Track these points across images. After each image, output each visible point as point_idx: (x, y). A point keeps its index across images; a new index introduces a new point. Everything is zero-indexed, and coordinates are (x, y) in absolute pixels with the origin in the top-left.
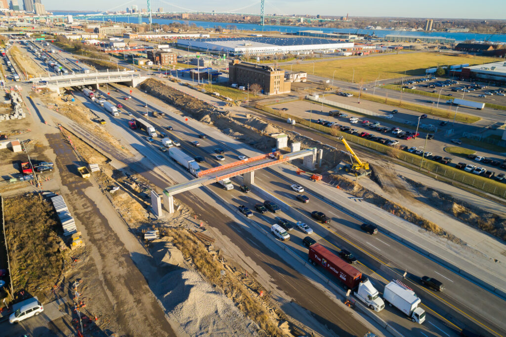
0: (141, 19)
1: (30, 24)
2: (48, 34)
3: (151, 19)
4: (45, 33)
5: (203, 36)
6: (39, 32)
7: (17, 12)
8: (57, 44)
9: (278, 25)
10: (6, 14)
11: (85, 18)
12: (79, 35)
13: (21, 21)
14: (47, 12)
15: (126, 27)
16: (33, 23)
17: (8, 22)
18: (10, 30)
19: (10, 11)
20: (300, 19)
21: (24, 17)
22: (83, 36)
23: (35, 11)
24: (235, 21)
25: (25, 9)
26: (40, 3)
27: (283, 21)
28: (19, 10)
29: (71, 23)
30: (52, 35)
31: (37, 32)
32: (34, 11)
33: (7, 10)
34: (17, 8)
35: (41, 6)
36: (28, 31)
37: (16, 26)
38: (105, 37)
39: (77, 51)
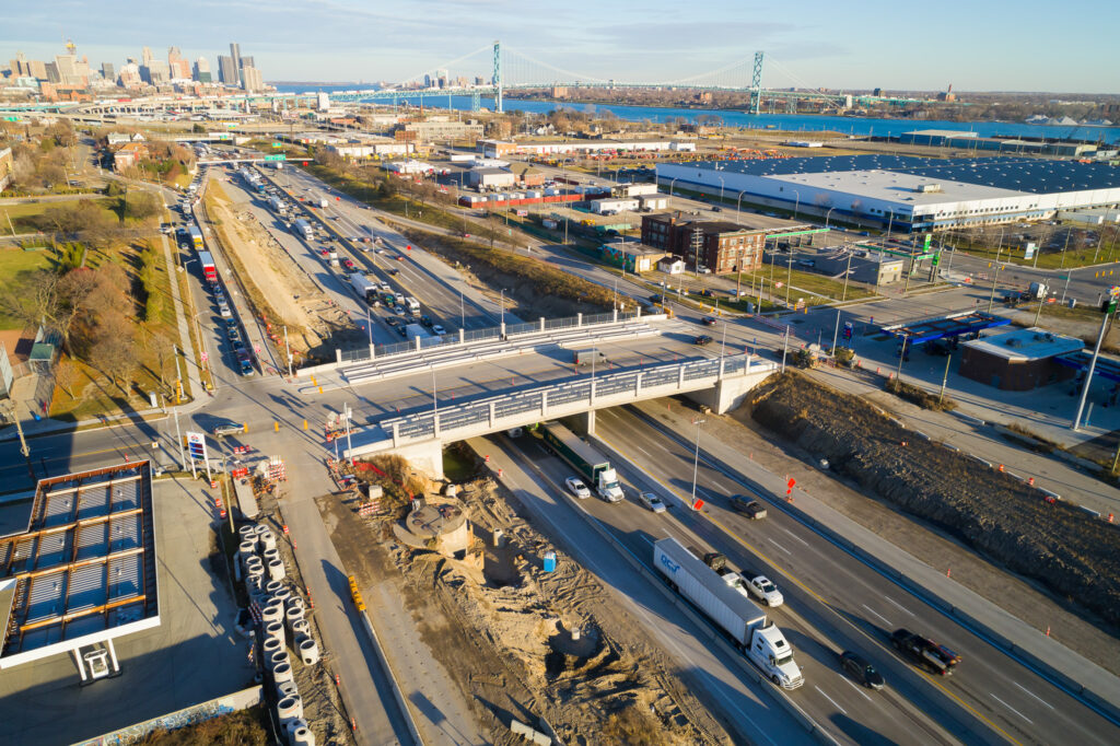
0: (477, 100)
1: (237, 113)
2: (288, 141)
3: (500, 101)
4: (280, 139)
5: (680, 146)
6: (264, 134)
7: (207, 85)
8: (318, 173)
9: (792, 112)
10: (186, 90)
11: (355, 97)
12: (369, 145)
13: (219, 107)
14: (264, 86)
15: (469, 123)
16: (245, 111)
17: (190, 109)
18: (197, 129)
19: (192, 83)
20: (845, 100)
21: (225, 98)
22: (380, 149)
23: (243, 83)
24: (682, 102)
25: (222, 79)
26: (253, 66)
27: (800, 104)
28: (211, 82)
29: (325, 111)
30: (298, 143)
31: (259, 134)
32: (239, 83)
33: (189, 82)
34: (207, 77)
35: (254, 72)
36: (238, 132)
37: (209, 118)
38: (432, 150)
39: (385, 200)
